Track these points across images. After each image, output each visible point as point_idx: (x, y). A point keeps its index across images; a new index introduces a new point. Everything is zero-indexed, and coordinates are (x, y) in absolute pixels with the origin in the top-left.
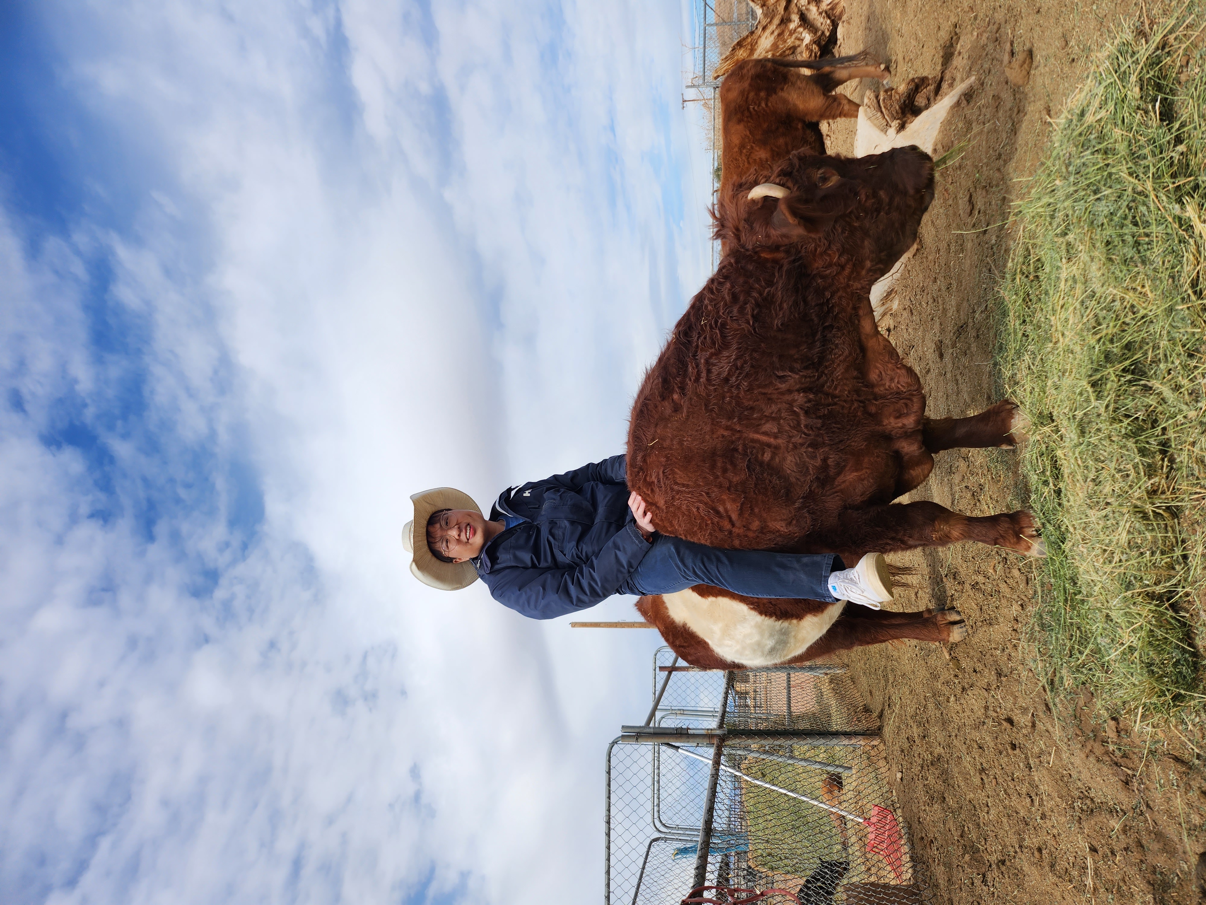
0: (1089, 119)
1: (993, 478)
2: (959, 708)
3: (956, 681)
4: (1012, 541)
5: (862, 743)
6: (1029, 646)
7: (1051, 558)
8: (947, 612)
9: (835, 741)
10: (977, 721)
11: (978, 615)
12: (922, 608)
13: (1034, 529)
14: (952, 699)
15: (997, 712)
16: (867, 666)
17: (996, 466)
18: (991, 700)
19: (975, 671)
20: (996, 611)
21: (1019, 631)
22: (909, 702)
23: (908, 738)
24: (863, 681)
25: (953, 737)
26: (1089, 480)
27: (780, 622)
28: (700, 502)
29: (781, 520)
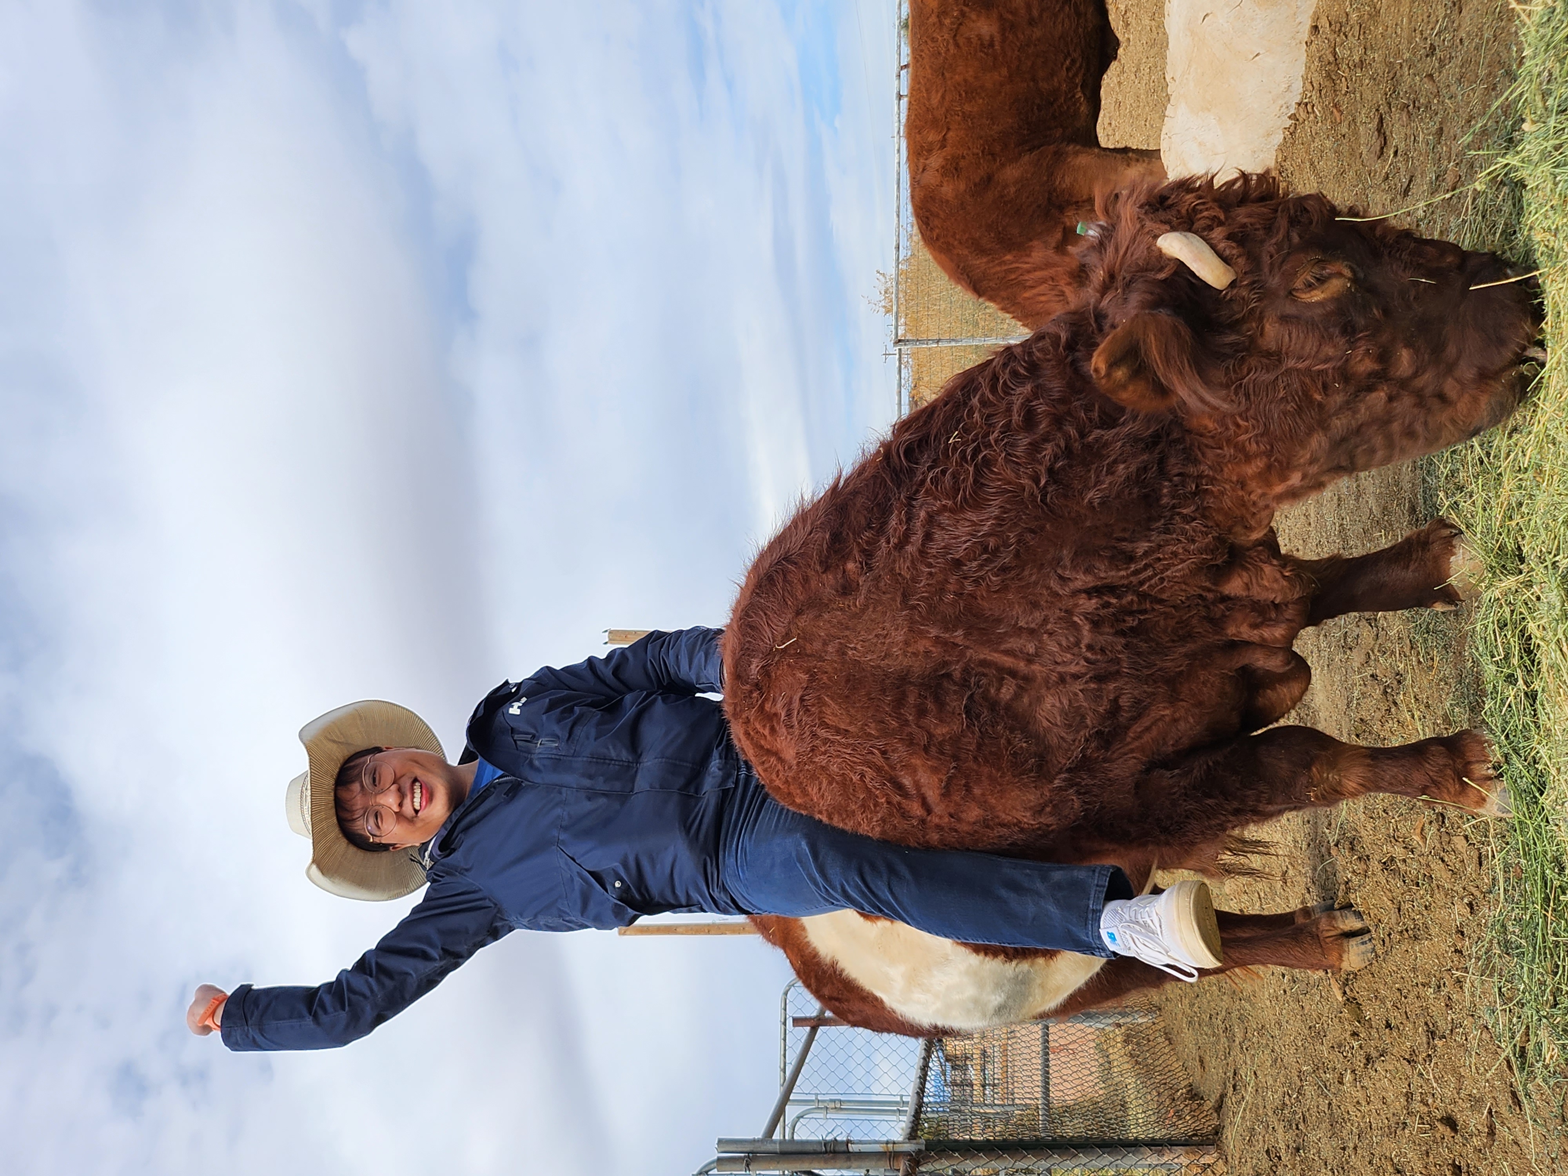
1: (1419, 662)
2: (1360, 1095)
3: (1356, 1044)
4: (1452, 790)
5: (1183, 1160)
6: (1482, 982)
7: (1520, 823)
8: (1338, 913)
9: (1132, 1159)
10: (1393, 1120)
11: (1393, 921)
12: (1294, 905)
13: (1490, 765)
14: (1348, 1077)
15: (1427, 1105)
17: (1424, 640)
18: (1417, 1081)
19: (1388, 1026)
20: (1425, 913)
21: (1465, 953)
22: (1270, 1082)
23: (1268, 1152)
24: (1188, 1038)
25: (1350, 1151)
27: (1014, 963)
28: (868, 764)
29: (1025, 809)
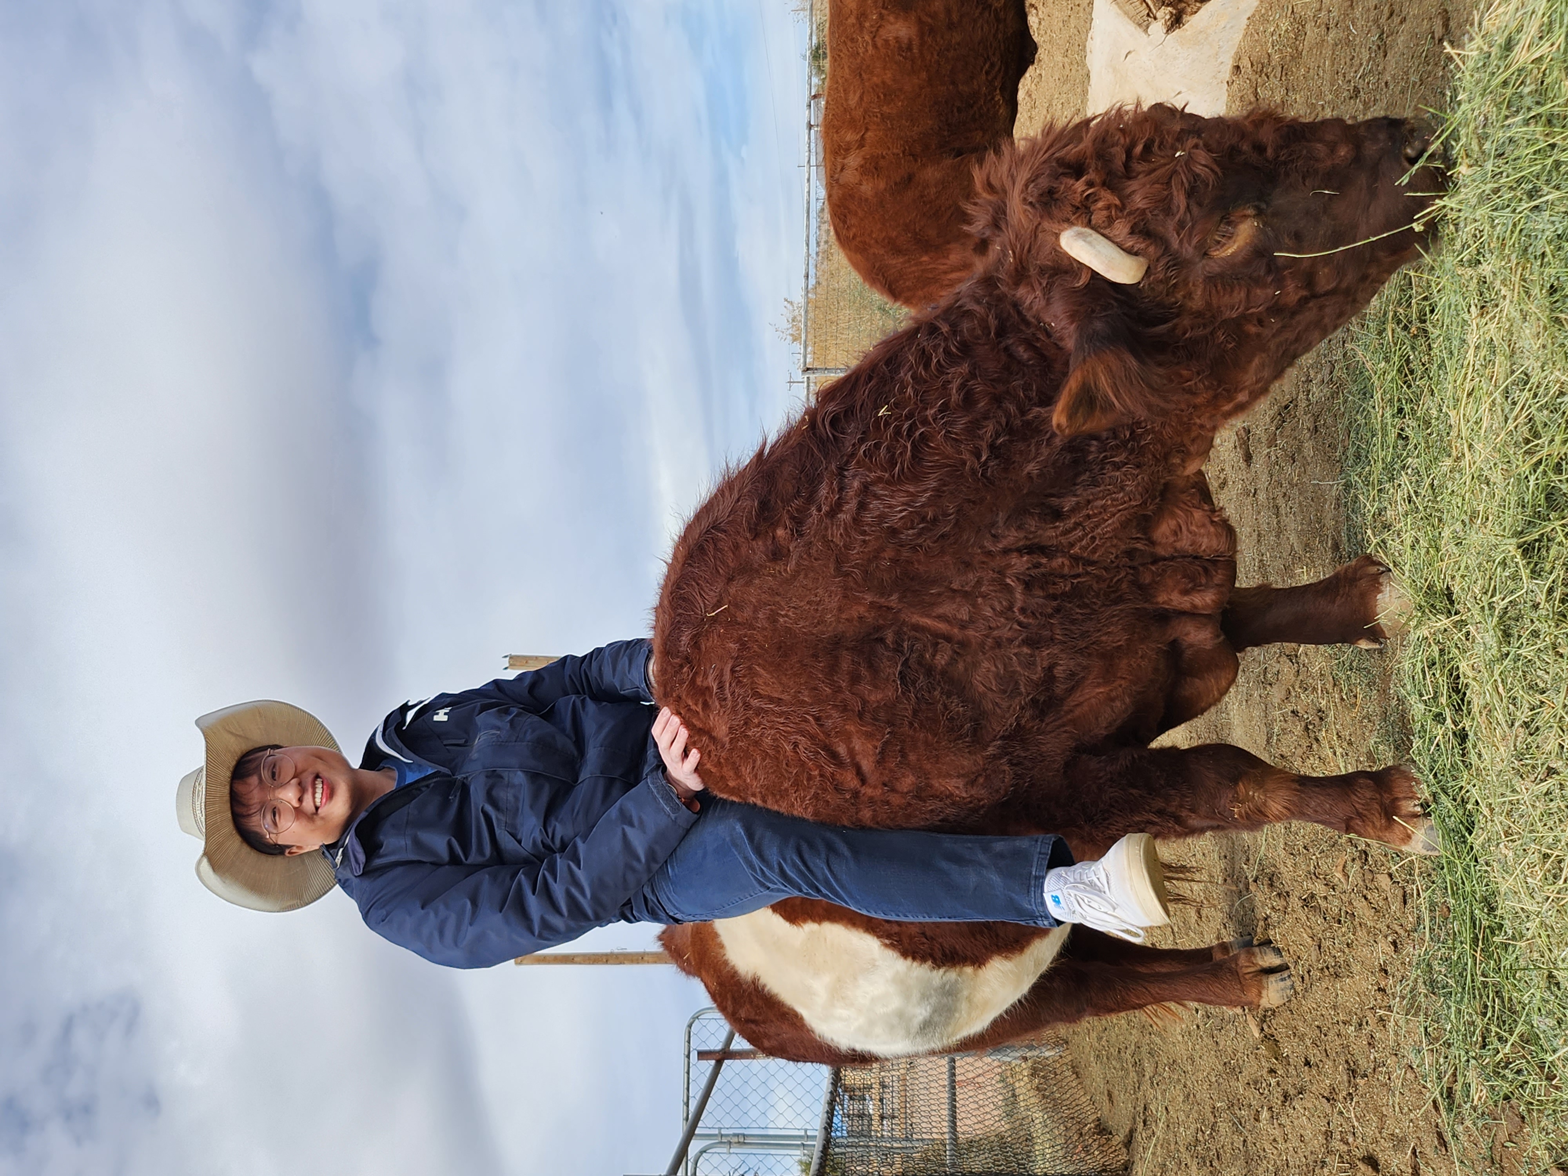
0: (1521, 56)
2: (1277, 1133)
3: (1273, 1081)
4: (1378, 824)
6: (1407, 1022)
7: (1448, 859)
8: (1257, 950)
10: (1311, 1159)
11: (1314, 958)
12: (1209, 940)
13: (1417, 802)
14: (1264, 1114)
15: (1347, 1143)
16: (1104, 1043)
17: (1349, 678)
18: (1336, 1119)
19: (1307, 1063)
20: (1347, 950)
21: (1389, 991)
22: (1182, 1116)
24: (1096, 1072)
26: (1517, 724)
27: (942, 971)
28: (802, 733)
29: (958, 777)
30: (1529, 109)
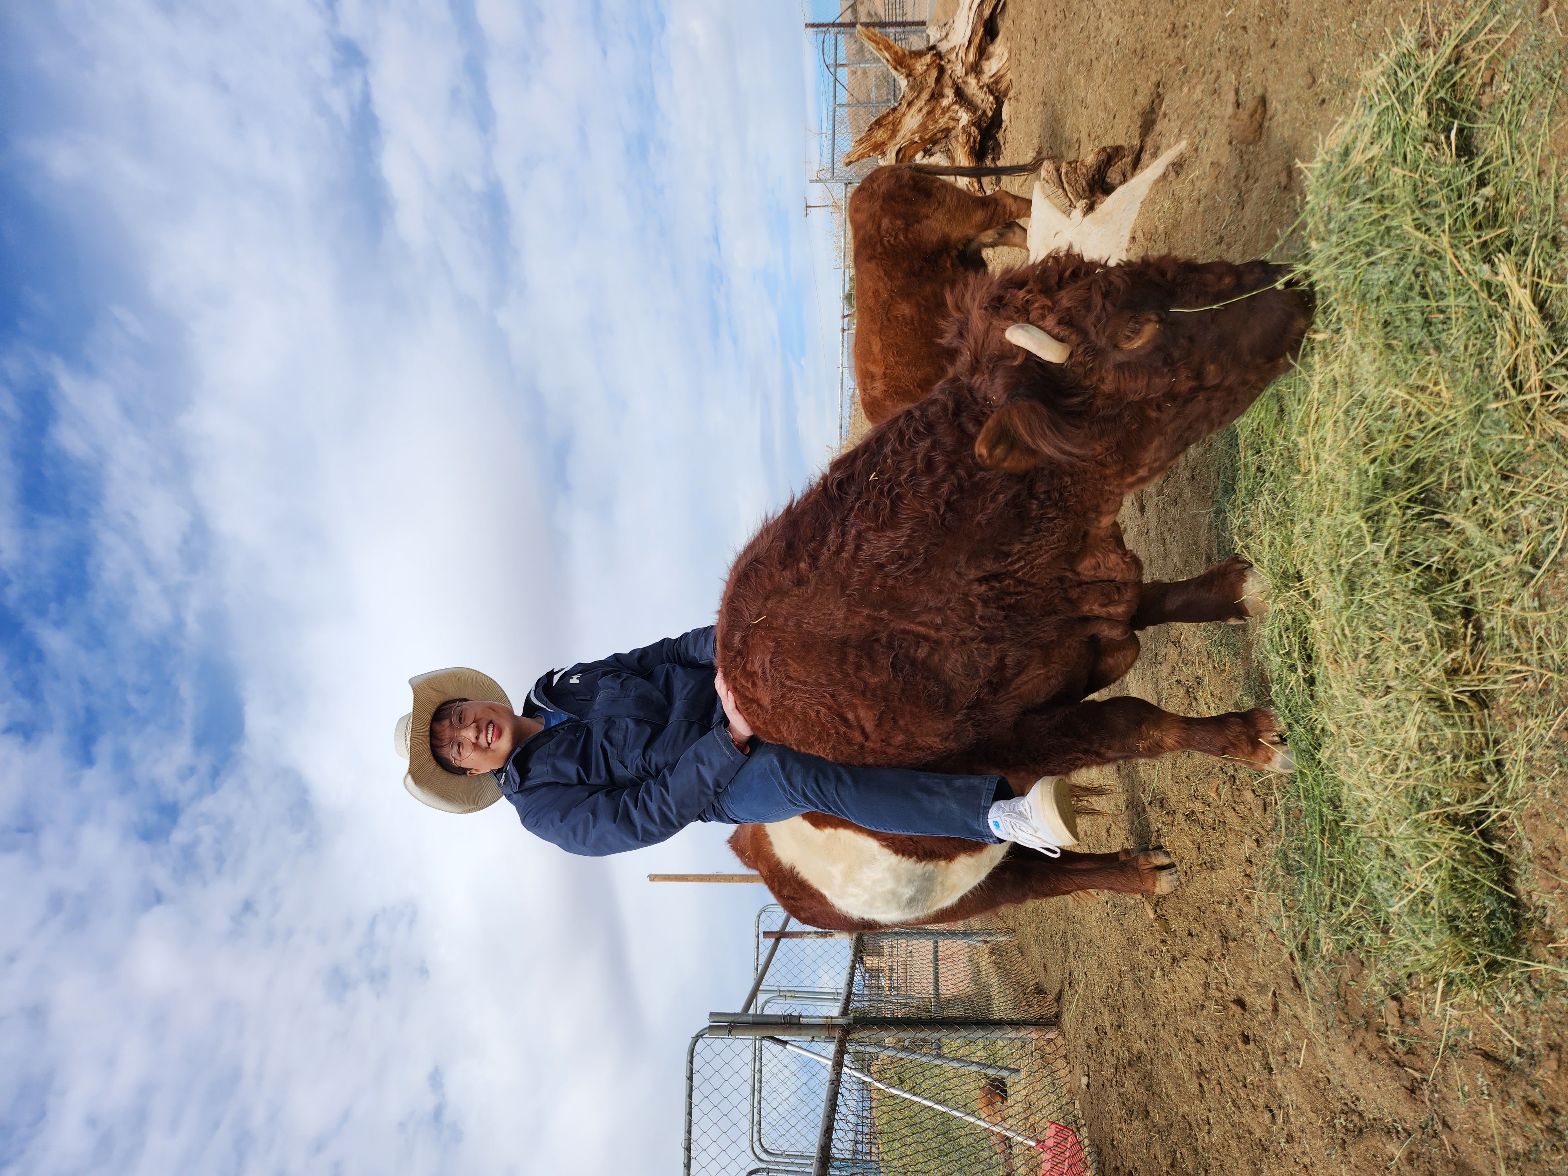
0: (1357, 158)
1: (1214, 667)
2: (1167, 986)
3: (1164, 949)
4: (1245, 751)
5: (1034, 1035)
6: (1268, 896)
7: (1301, 772)
8: (1152, 853)
9: (998, 1033)
10: (1193, 1004)
11: (1194, 857)
12: (1116, 849)
13: (1275, 733)
14: (1158, 973)
15: (1221, 991)
16: (1040, 931)
17: (1219, 651)
18: (1213, 974)
19: (1190, 934)
20: (1219, 849)
21: (1253, 876)
22: (1097, 979)
23: (1096, 1029)
24: (1035, 951)
25: (1159, 1027)
26: (1361, 656)
27: (923, 864)
28: (823, 705)
29: (936, 736)
30: (1364, 194)
